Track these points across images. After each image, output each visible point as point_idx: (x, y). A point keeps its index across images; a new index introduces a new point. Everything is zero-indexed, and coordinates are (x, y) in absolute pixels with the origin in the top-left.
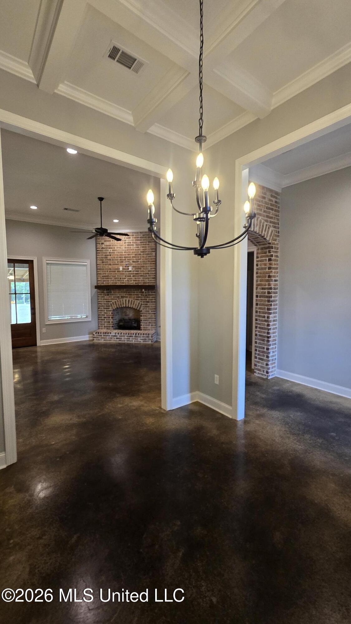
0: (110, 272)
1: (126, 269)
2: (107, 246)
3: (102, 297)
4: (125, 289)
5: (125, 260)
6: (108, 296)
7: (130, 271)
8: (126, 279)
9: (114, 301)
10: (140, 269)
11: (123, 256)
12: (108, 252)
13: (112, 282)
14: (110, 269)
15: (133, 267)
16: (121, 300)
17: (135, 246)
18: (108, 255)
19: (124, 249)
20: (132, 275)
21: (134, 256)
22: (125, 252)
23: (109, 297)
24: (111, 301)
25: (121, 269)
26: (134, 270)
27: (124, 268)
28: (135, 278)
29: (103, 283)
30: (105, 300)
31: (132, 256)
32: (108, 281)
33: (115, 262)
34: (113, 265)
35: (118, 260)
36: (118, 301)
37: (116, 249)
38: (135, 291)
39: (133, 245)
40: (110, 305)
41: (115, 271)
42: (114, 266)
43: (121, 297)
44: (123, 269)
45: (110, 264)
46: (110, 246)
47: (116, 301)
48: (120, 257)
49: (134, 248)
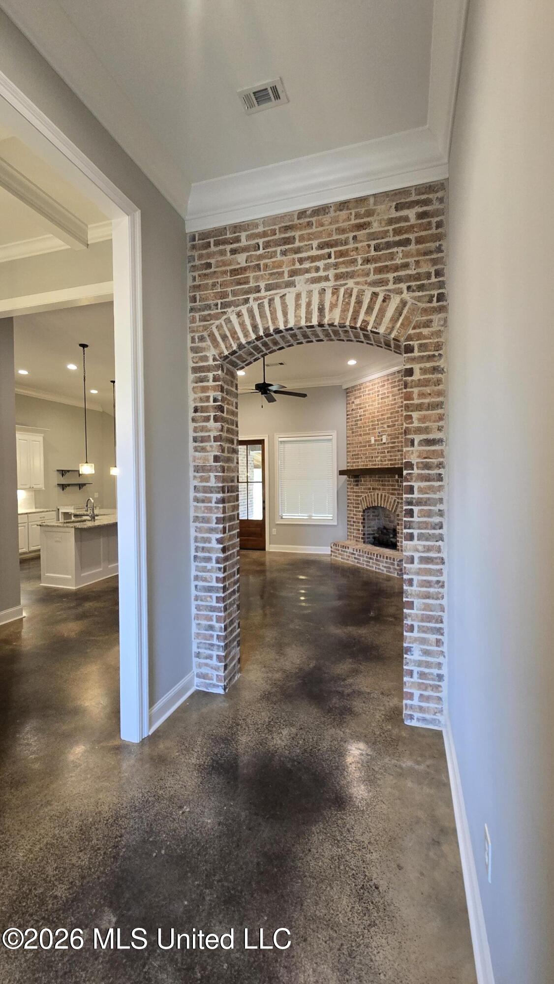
0: (360, 447)
1: (378, 440)
2: (357, 405)
3: (352, 488)
4: (377, 476)
5: (378, 425)
6: (357, 487)
7: (384, 443)
8: (379, 458)
9: (364, 495)
10: (398, 438)
11: (376, 419)
12: (358, 415)
13: (362, 464)
14: (361, 443)
15: (389, 435)
16: (372, 493)
17: (391, 398)
18: (358, 420)
19: (377, 406)
20: (386, 451)
21: (389, 415)
22: (378, 412)
23: (359, 489)
24: (361, 496)
25: (373, 439)
26: (389, 441)
27: (377, 438)
28: (391, 456)
29: (352, 466)
30: (355, 494)
31: (386, 417)
32: (358, 462)
33: (366, 431)
34: (364, 435)
35: (369, 426)
36: (368, 495)
37: (367, 408)
38: (390, 479)
39: (388, 397)
40: (359, 502)
41: (365, 446)
42: (364, 437)
43: (373, 489)
44: (375, 440)
45: (361, 435)
46: (360, 404)
47: (366, 495)
48: (372, 421)
49: (390, 401)
